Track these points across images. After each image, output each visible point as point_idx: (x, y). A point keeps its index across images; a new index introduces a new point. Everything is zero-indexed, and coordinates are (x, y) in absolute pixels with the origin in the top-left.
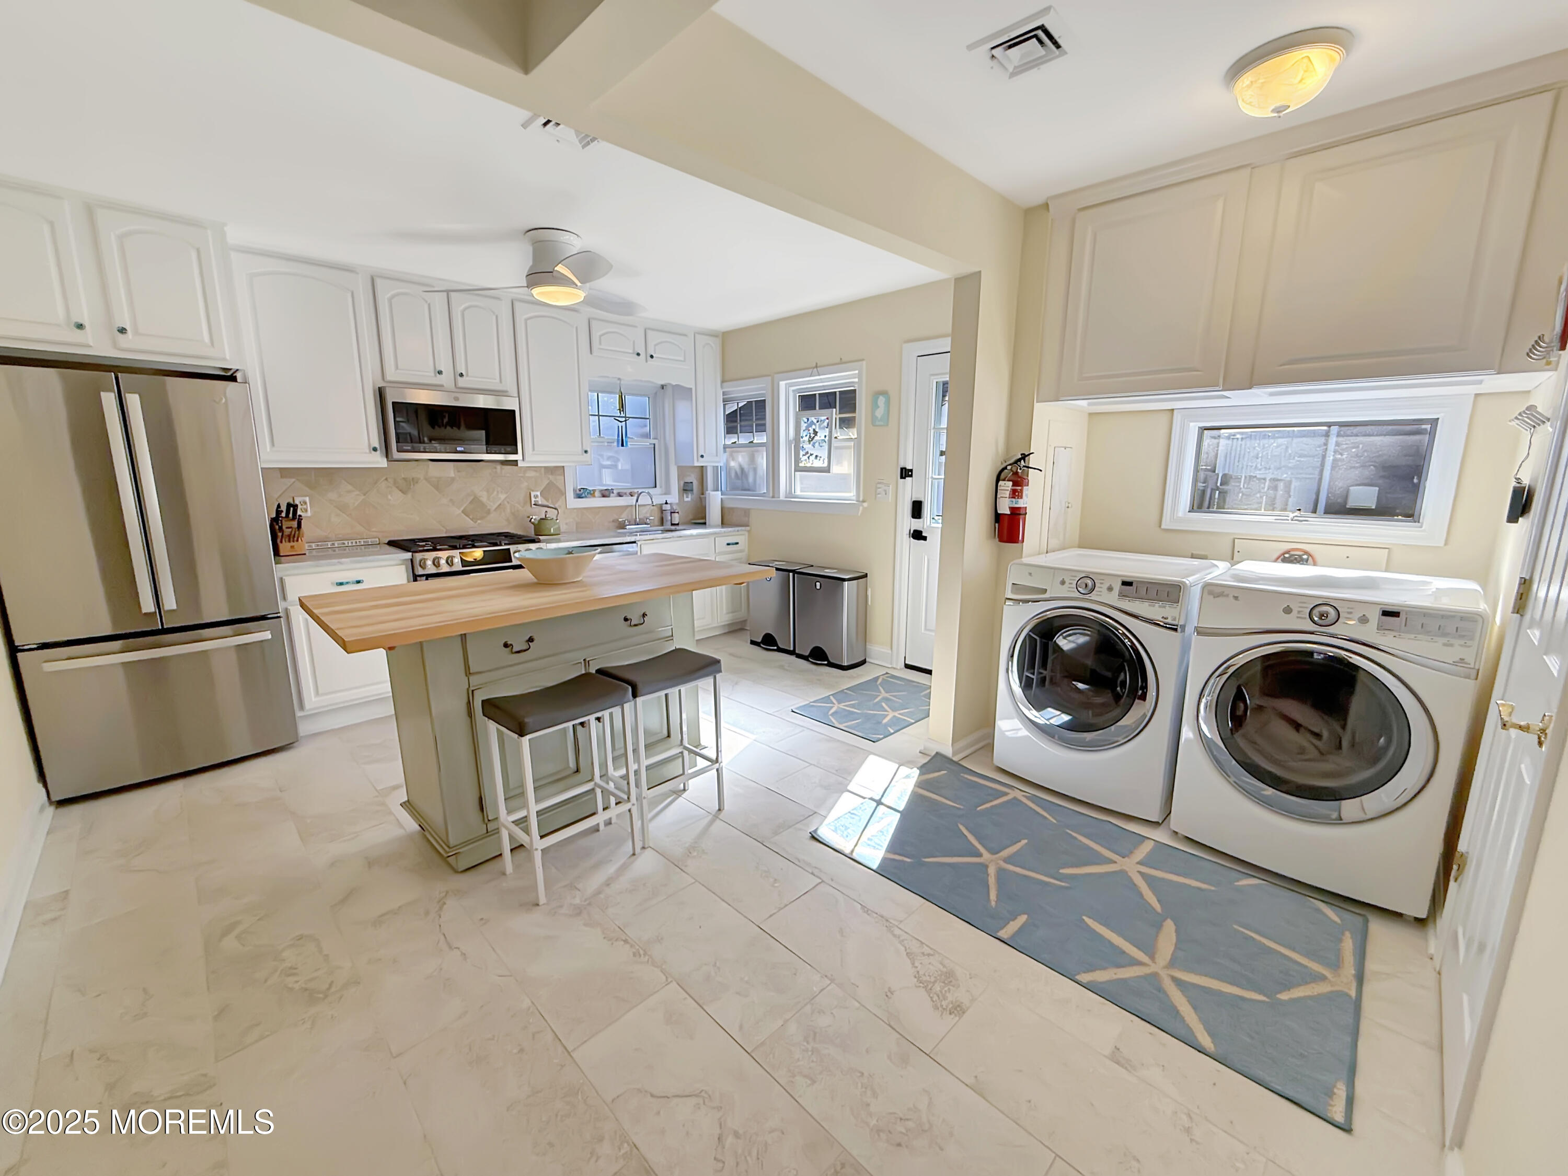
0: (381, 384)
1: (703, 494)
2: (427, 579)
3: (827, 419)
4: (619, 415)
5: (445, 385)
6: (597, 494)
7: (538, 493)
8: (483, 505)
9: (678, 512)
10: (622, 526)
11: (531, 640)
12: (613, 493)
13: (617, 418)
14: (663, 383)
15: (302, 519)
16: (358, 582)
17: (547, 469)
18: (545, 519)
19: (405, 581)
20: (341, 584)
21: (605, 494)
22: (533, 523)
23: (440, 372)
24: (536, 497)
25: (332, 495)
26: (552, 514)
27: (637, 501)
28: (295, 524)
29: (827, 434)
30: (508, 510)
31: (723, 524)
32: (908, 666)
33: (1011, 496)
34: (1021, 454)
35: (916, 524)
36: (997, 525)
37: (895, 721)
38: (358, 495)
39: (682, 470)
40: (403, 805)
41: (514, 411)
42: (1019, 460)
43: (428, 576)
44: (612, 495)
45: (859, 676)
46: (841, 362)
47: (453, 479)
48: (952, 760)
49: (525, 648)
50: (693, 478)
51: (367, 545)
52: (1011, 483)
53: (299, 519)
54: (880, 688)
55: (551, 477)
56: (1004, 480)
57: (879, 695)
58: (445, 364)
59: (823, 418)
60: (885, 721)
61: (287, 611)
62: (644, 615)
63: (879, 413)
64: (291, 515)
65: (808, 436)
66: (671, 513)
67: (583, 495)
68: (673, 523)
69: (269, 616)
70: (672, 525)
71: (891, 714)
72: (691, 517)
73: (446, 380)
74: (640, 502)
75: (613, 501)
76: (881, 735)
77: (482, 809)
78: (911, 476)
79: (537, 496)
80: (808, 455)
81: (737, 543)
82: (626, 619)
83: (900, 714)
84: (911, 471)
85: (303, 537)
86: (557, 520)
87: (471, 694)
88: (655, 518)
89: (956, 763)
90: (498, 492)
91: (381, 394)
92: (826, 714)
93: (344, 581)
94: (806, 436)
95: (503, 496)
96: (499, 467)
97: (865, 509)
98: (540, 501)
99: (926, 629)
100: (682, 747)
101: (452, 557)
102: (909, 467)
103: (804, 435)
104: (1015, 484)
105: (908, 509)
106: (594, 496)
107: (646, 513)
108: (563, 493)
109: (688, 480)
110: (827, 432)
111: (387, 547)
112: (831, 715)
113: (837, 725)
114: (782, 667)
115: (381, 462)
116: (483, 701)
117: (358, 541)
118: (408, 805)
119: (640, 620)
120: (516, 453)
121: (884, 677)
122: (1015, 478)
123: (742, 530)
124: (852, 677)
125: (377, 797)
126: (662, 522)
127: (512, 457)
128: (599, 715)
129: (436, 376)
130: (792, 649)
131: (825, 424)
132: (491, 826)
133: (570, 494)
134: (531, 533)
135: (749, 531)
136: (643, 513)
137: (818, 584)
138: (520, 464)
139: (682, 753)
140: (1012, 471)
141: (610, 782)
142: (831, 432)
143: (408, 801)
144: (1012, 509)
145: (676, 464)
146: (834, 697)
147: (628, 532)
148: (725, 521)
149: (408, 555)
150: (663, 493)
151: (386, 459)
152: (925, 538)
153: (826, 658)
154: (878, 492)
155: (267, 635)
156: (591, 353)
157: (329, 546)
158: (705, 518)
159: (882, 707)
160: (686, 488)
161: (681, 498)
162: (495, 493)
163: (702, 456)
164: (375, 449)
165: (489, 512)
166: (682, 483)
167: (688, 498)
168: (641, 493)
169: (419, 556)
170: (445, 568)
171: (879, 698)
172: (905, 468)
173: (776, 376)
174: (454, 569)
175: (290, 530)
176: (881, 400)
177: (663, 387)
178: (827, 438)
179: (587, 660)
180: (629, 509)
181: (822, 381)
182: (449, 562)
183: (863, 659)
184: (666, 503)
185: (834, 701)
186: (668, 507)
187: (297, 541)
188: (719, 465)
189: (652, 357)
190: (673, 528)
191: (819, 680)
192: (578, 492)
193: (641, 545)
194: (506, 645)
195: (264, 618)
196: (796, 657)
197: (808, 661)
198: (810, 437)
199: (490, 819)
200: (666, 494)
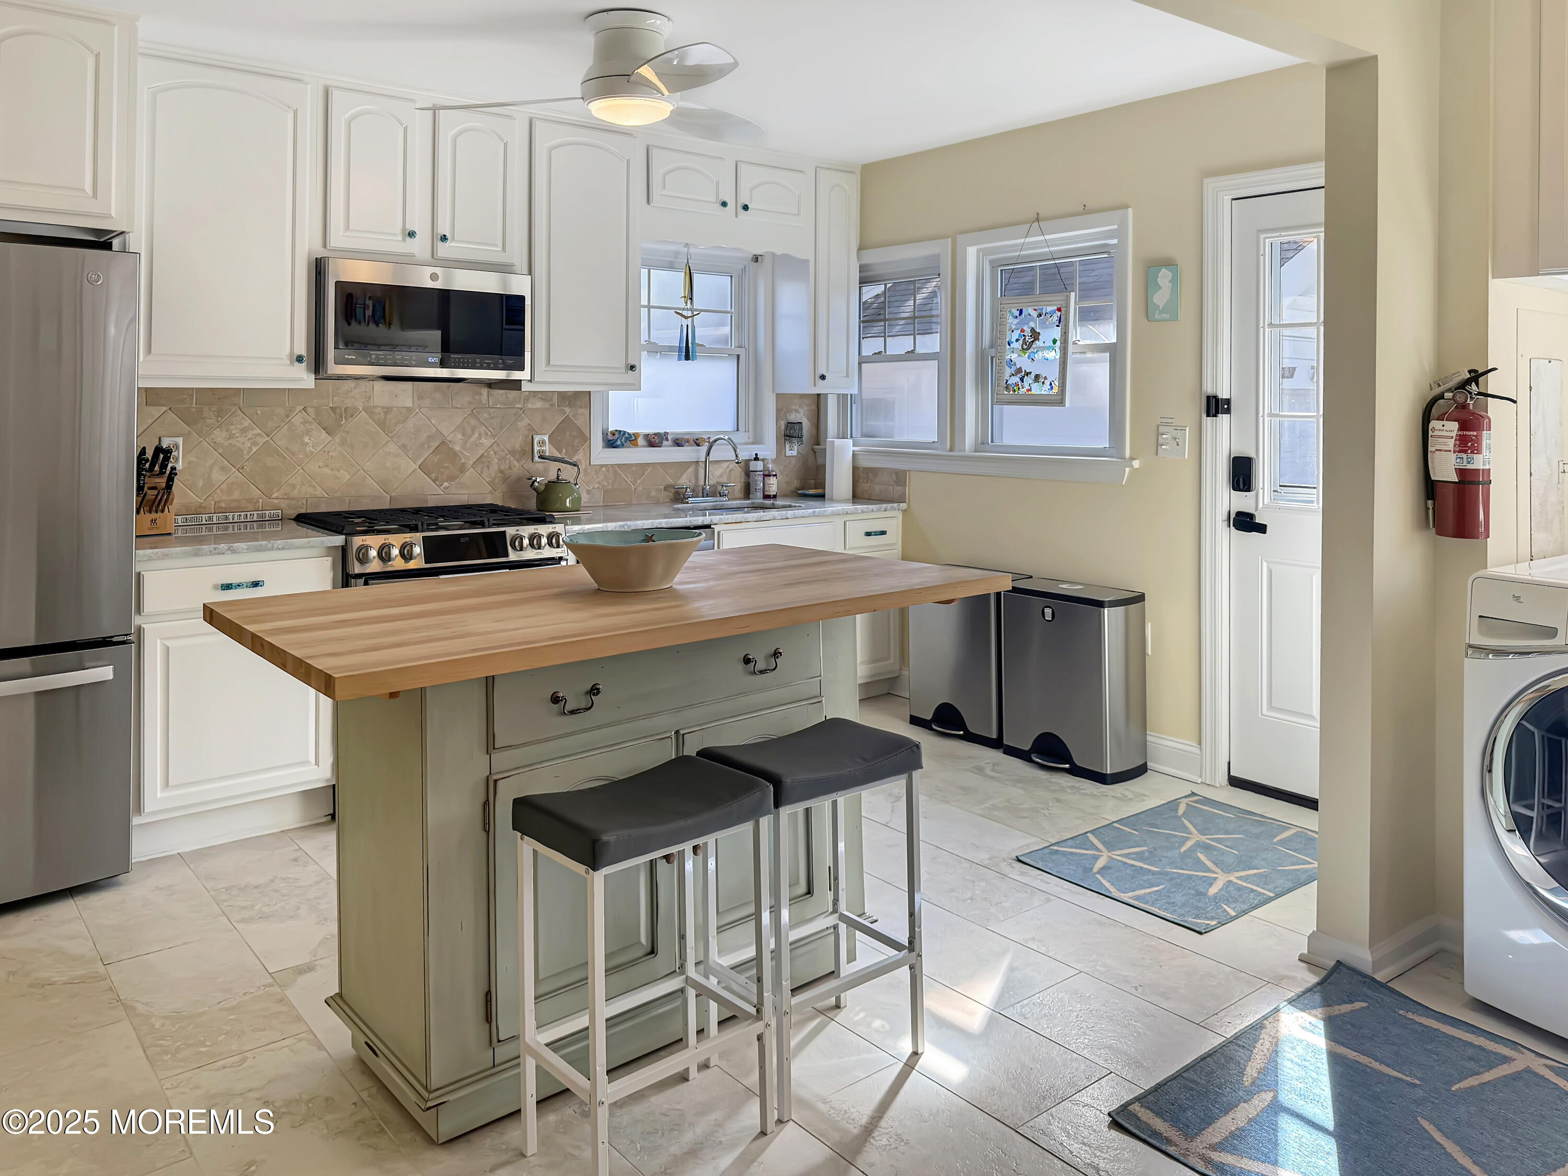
0: (321, 253)
1: (818, 444)
2: (366, 583)
3: (1059, 310)
4: (683, 305)
5: (416, 255)
6: (641, 441)
7: (546, 438)
8: (453, 456)
9: (775, 475)
10: (679, 497)
11: (594, 691)
12: (667, 439)
13: (680, 312)
14: (758, 252)
15: (176, 474)
16: (256, 584)
17: (562, 396)
18: (558, 481)
19: (328, 586)
20: (227, 587)
21: (654, 441)
22: (535, 489)
23: (412, 234)
24: (542, 443)
25: (219, 435)
26: (568, 473)
27: (708, 454)
28: (162, 482)
29: (1058, 337)
30: (494, 467)
31: (857, 496)
32: (1236, 782)
33: (1457, 449)
34: (1470, 372)
35: (1242, 502)
36: (1430, 503)
37: (1232, 894)
38: (258, 435)
39: (783, 401)
40: (332, 1002)
41: (522, 299)
42: (1468, 382)
43: (369, 578)
44: (665, 443)
45: (1141, 797)
46: (1086, 211)
47: (409, 409)
48: (1374, 980)
49: (583, 705)
50: (801, 416)
51: (262, 521)
52: (1455, 426)
53: (171, 473)
54: (1186, 822)
55: (567, 410)
56: (1440, 418)
57: (1188, 838)
58: (419, 222)
59: (1049, 309)
60: (1213, 891)
61: (139, 630)
62: (776, 654)
63: (1160, 298)
64: (157, 468)
65: (1021, 342)
66: (765, 476)
67: (619, 443)
68: (766, 493)
69: (114, 639)
70: (766, 497)
71: (1222, 880)
72: (796, 484)
73: (420, 247)
74: (712, 457)
75: (667, 454)
76: (1212, 919)
77: (488, 1016)
78: (1228, 411)
79: (544, 443)
80: (1019, 375)
81: (883, 533)
82: (747, 661)
83: (1239, 878)
84: (1228, 401)
85: (171, 504)
86: (576, 484)
87: (491, 785)
88: (737, 485)
89: (1383, 986)
90: (480, 435)
91: (319, 269)
92: (1088, 870)
93: (234, 581)
94: (1017, 340)
95: (486, 442)
96: (485, 391)
97: (1134, 470)
98: (548, 450)
99: (1271, 707)
100: (837, 915)
101: (411, 545)
102: (1223, 394)
103: (1014, 340)
104: (1464, 426)
105: (1221, 472)
106: (636, 445)
107: (721, 476)
108: (585, 439)
109: (793, 417)
110: (1057, 333)
111: (294, 525)
112: (1098, 873)
113: (1115, 894)
114: (980, 770)
115: (304, 379)
116: (516, 801)
117: (249, 514)
118: (338, 1002)
119: (768, 664)
120: (522, 368)
121: (1187, 800)
122: (1463, 415)
123: (892, 509)
124: (1124, 799)
125: (270, 985)
126: (747, 491)
127: (516, 375)
128: (699, 841)
129: (404, 240)
130: (994, 736)
131: (1055, 318)
132: (503, 1053)
133: (597, 440)
134: (532, 505)
135: (904, 511)
136: (716, 475)
137: (1048, 611)
138: (525, 387)
139: (835, 927)
140: (1455, 401)
141: (711, 977)
142: (1065, 334)
143: (340, 995)
144: (1461, 472)
145: (773, 392)
146: (1096, 837)
147: (692, 509)
148: (859, 491)
149: (339, 540)
150: (751, 440)
151: (313, 376)
152: (1262, 529)
153: (1067, 758)
154: (1160, 441)
155: (106, 673)
156: (648, 202)
157: (204, 522)
158: (823, 486)
159: (1199, 861)
160: (790, 432)
161: (780, 450)
162: (476, 435)
163: (823, 377)
164: (300, 359)
165: (462, 469)
166: (783, 424)
167: (792, 451)
168: (715, 441)
169: (358, 541)
170: (398, 564)
171: (1189, 844)
172: (1215, 397)
173: (959, 237)
174: (412, 565)
175: (155, 492)
176: (1164, 277)
177: (756, 259)
178: (1058, 343)
179: (682, 732)
180: (691, 470)
181: (1047, 243)
182: (406, 555)
183: (1141, 763)
184: (756, 459)
185: (1100, 846)
186: (759, 466)
187: (163, 511)
188: (849, 392)
189: (746, 208)
190: (768, 502)
191: (1058, 800)
192: (610, 437)
193: (719, 533)
194: (555, 699)
195: (105, 642)
196: (1004, 753)
197: (1031, 761)
198: (1025, 342)
199: (501, 1039)
200: (756, 442)
